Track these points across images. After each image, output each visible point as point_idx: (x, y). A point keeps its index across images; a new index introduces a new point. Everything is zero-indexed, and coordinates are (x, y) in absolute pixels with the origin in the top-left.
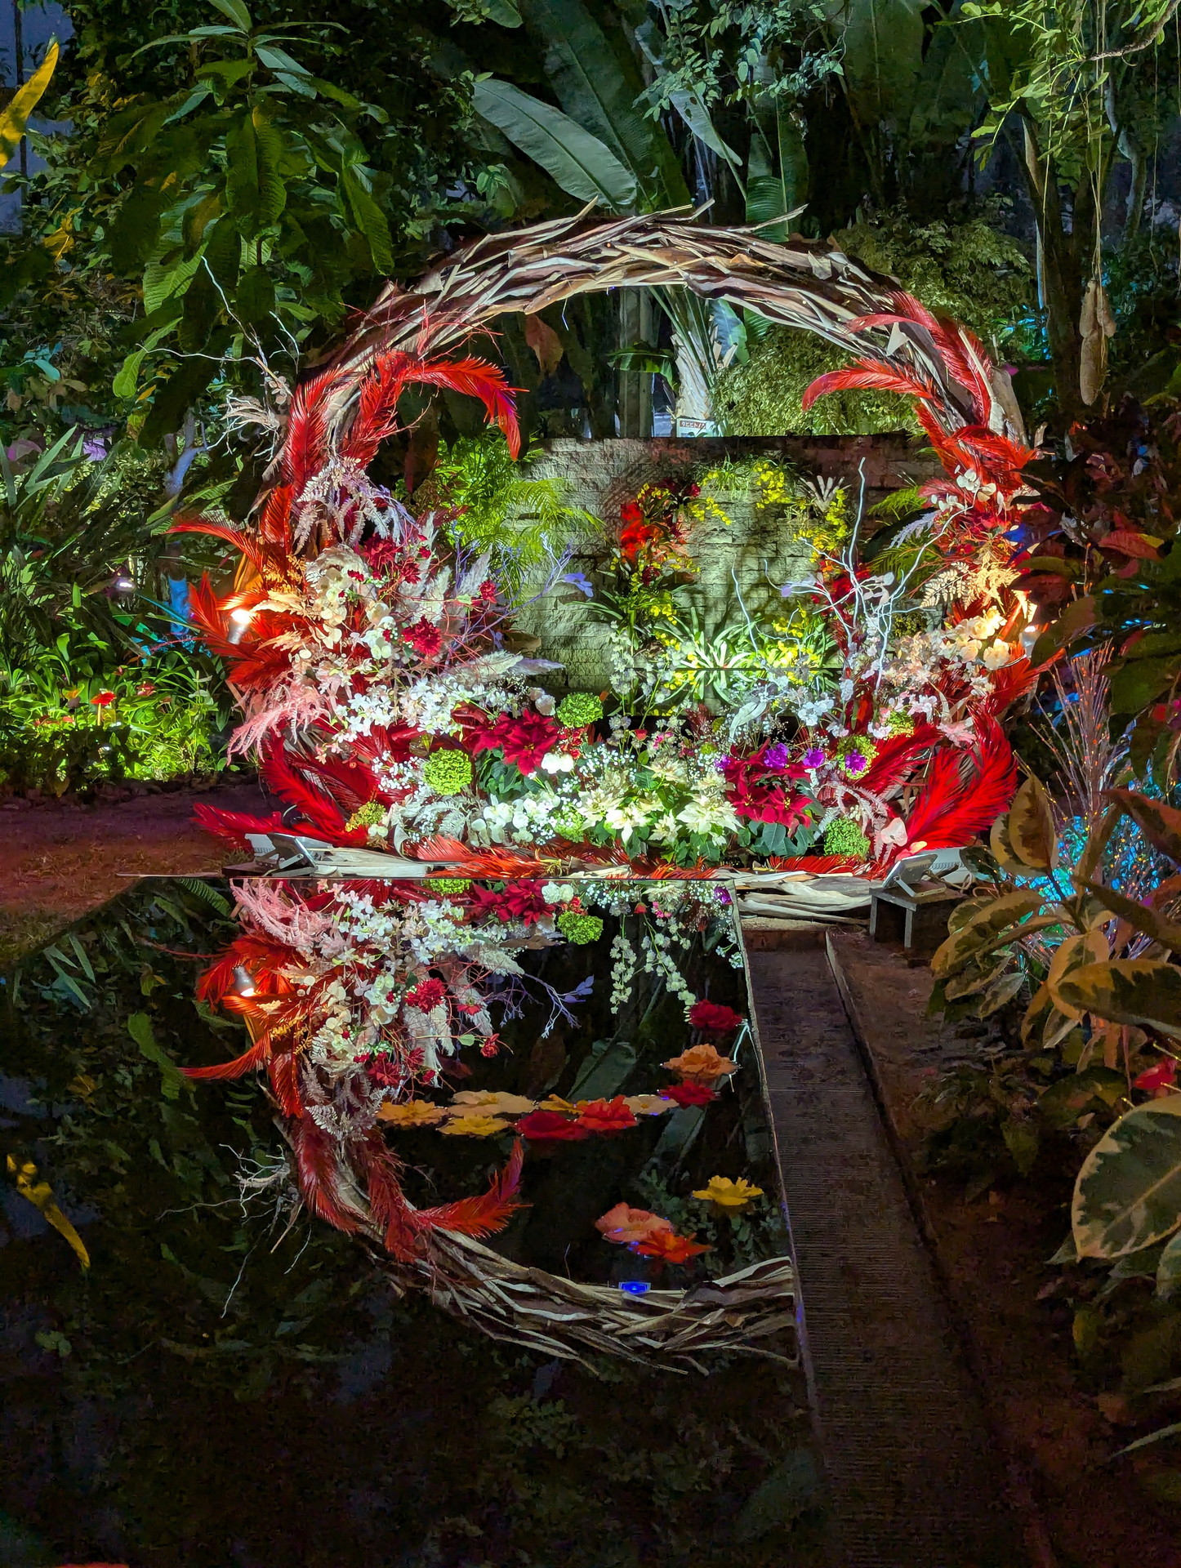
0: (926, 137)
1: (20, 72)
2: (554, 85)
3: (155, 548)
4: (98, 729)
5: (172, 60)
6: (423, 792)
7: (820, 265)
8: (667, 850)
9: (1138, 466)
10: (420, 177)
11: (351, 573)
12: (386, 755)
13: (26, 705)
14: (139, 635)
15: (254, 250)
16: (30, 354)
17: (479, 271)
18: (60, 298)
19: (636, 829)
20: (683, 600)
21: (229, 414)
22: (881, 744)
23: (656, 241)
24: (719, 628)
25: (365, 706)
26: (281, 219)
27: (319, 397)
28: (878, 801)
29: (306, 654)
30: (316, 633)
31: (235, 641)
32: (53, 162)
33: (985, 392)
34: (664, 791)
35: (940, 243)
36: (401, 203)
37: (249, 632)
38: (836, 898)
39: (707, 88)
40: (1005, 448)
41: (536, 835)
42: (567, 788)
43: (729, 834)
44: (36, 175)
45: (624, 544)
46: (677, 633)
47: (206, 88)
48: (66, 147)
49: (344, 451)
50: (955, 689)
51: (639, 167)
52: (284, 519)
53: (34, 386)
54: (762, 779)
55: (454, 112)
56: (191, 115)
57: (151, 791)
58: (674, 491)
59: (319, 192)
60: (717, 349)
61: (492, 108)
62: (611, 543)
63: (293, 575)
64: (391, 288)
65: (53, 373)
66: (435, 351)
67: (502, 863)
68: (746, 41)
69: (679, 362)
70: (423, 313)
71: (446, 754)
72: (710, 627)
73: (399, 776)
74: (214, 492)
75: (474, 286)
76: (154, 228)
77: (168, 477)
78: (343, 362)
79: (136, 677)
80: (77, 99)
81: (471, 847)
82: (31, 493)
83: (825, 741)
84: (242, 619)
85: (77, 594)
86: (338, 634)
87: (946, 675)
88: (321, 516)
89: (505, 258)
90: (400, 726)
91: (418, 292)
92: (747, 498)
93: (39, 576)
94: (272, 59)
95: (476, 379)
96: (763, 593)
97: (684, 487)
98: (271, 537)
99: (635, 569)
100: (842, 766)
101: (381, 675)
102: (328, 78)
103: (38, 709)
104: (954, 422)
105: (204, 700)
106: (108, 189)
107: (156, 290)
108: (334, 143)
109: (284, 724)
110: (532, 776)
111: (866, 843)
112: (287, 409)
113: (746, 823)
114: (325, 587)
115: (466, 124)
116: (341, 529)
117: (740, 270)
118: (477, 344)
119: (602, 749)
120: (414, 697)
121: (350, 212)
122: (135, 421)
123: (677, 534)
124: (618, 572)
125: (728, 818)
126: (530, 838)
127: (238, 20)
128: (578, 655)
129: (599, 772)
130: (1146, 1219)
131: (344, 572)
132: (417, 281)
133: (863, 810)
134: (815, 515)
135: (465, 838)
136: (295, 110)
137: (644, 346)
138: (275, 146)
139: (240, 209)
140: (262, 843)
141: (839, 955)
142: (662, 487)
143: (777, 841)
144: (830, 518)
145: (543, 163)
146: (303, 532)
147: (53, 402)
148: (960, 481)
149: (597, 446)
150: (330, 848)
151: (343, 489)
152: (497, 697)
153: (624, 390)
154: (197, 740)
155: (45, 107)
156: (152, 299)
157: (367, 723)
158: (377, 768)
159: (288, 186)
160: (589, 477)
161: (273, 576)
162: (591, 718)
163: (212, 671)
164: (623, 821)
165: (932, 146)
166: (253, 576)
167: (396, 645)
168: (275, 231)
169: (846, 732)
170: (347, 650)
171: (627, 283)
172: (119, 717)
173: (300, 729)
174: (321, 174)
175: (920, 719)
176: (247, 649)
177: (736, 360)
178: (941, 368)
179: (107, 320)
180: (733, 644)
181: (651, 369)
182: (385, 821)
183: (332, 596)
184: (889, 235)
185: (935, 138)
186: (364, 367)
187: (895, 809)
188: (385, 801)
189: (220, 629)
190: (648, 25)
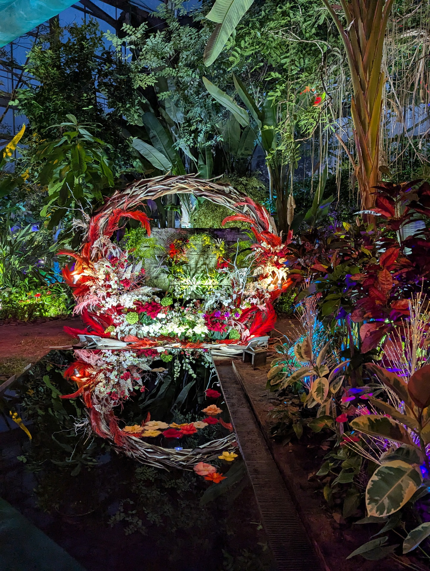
0: (241, 156)
1: (14, 132)
2: (151, 140)
3: (51, 256)
4: (36, 304)
5: (55, 131)
6: (125, 323)
7: (226, 189)
8: (190, 338)
9: (317, 245)
10: (119, 162)
11: (106, 266)
12: (115, 314)
13: (17, 297)
14: (47, 278)
15: (78, 180)
16: (17, 204)
17: (140, 188)
18: (25, 190)
19: (182, 333)
20: (185, 268)
21: (73, 224)
22: (243, 310)
23: (185, 182)
24: (194, 275)
25: (110, 301)
26: (85, 173)
27: (98, 220)
28: (242, 325)
29: (94, 287)
30: (97, 281)
31: (75, 283)
32: (24, 156)
33: (268, 222)
34: (189, 323)
35: (245, 182)
36: (114, 168)
37: (79, 280)
38: (233, 351)
39: (191, 142)
40: (273, 236)
41: (156, 334)
42: (164, 322)
43: (205, 334)
44: (19, 158)
45: (170, 254)
46: (183, 276)
47: (66, 138)
48: (27, 151)
49: (104, 234)
50: (261, 296)
51: (172, 162)
52: (88, 251)
53: (18, 212)
54: (214, 320)
55: (128, 146)
56: (61, 145)
57: (50, 320)
58: (183, 241)
59: (95, 166)
60: (191, 206)
61: (137, 145)
62: (167, 253)
63: (90, 266)
64: (117, 192)
65: (24, 209)
66: (129, 208)
67: (147, 342)
68: (200, 132)
69: (182, 209)
70: (125, 199)
71: (132, 313)
72: (192, 275)
73: (119, 319)
74: (66, 241)
75: (139, 192)
76: (52, 173)
77: (54, 236)
78: (104, 211)
79: (46, 289)
80: (30, 140)
81: (138, 338)
82: (18, 241)
83: (229, 309)
84: (77, 277)
85: (30, 267)
86: (103, 281)
87: (259, 293)
88: (98, 251)
89: (147, 185)
90: (119, 306)
91: (124, 193)
92: (200, 243)
93: (20, 262)
94: (82, 131)
95: (139, 216)
96: (204, 266)
97: (185, 240)
98: (85, 256)
99: (173, 260)
100: (234, 316)
101: (114, 292)
102: (97, 137)
103: (20, 298)
104: (261, 230)
105: (65, 295)
106: (38, 163)
107: (52, 189)
108: (99, 153)
109: (88, 305)
110: (155, 319)
111: (239, 336)
112: (89, 223)
113: (210, 331)
114: (99, 270)
115: (131, 150)
116: (104, 254)
117: (206, 190)
118: (139, 207)
119: (173, 312)
120: (123, 298)
121: (103, 171)
122: (46, 223)
123: (184, 252)
124: (169, 261)
125: (206, 330)
126: (154, 335)
127: (73, 121)
128: (159, 281)
129: (172, 318)
130: (388, 503)
131: (104, 266)
132: (124, 190)
133: (239, 327)
134: (217, 247)
135: (137, 335)
136: (88, 145)
137: (173, 205)
138: (83, 153)
139: (74, 170)
140: (82, 337)
141: (236, 366)
142: (180, 240)
143: (218, 336)
144: (221, 248)
145: (149, 159)
146: (93, 255)
147: (23, 216)
148: (262, 245)
149: (163, 230)
150: (101, 339)
151: (104, 244)
152: (145, 298)
153: (168, 215)
154: (62, 306)
155: (21, 141)
156: (51, 192)
157: (111, 305)
158: (113, 317)
159: (87, 164)
160: (161, 237)
161: (85, 266)
162: (170, 304)
163: (67, 288)
164: (179, 331)
165: (242, 159)
166: (80, 265)
167: (118, 284)
168: (84, 175)
169: (234, 308)
170: (105, 286)
171: (178, 192)
172: (42, 300)
173: (93, 306)
174: (95, 161)
175: (252, 304)
176: (78, 285)
177: (195, 209)
178: (257, 216)
179: (38, 196)
180: (197, 279)
181: (175, 210)
182: (115, 331)
183: (101, 272)
184: (233, 180)
185: (243, 157)
186: (110, 212)
187: (247, 327)
188: (115, 326)
189: (71, 280)
190: (174, 127)
